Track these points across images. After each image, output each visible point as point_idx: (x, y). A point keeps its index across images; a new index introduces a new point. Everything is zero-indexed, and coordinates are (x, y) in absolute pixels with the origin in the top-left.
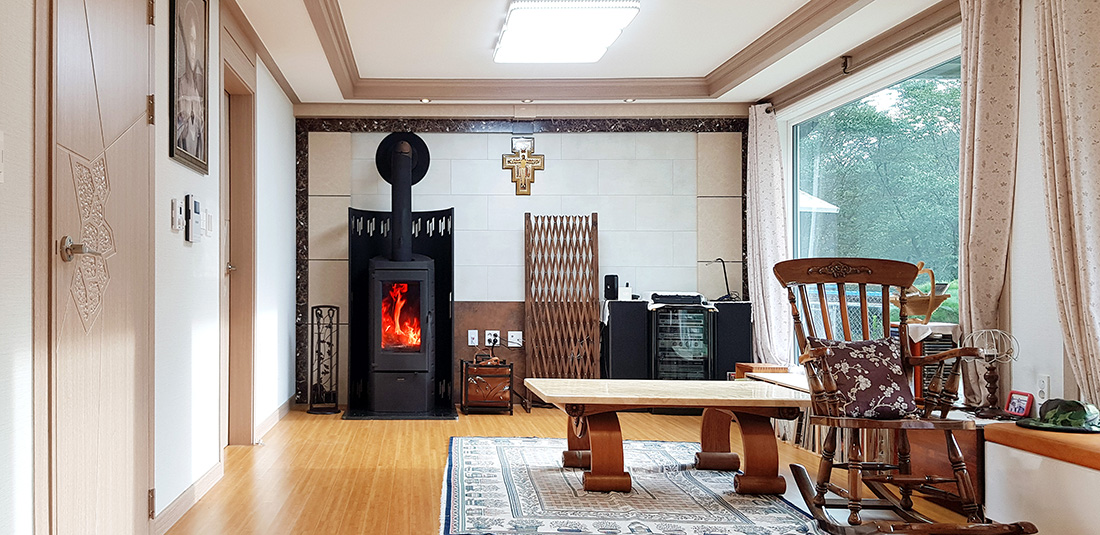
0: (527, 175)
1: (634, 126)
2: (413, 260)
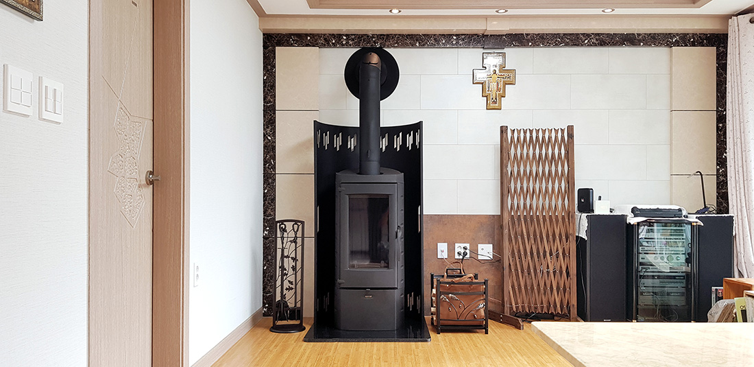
0: (498, 89)
1: (608, 40)
2: (381, 174)
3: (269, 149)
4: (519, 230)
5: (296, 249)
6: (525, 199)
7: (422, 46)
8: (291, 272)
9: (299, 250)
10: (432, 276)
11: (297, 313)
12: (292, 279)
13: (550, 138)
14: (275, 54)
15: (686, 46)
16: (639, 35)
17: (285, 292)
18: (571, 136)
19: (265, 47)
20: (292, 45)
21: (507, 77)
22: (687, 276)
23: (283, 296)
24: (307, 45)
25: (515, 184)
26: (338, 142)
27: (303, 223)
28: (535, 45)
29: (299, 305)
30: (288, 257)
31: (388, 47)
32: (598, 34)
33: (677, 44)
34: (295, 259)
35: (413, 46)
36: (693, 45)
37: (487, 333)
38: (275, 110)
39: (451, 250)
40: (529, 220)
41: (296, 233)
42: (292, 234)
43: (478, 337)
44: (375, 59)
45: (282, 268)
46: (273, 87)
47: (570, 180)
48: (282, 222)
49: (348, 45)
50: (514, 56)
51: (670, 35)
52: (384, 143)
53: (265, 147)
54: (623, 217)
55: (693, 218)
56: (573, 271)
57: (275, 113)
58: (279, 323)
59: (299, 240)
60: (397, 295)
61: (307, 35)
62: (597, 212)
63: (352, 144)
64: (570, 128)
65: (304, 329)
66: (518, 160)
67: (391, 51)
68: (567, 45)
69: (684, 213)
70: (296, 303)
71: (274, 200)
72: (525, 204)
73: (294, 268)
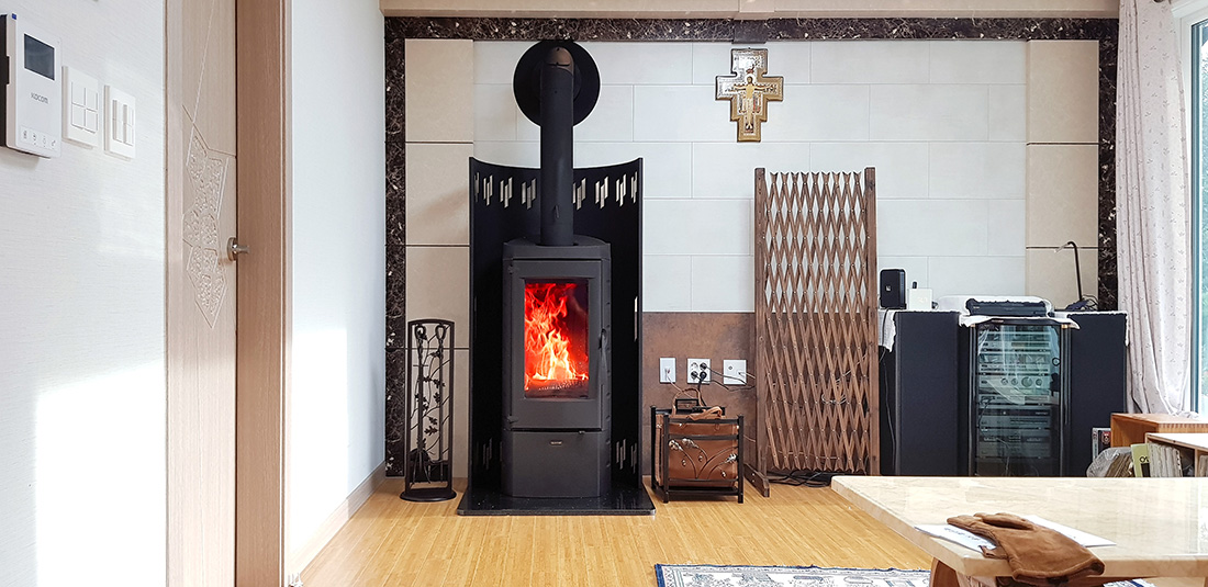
0: (756, 109)
1: (929, 29)
2: (575, 245)
3: (395, 206)
4: (785, 337)
5: (440, 368)
6: (795, 287)
7: (636, 38)
8: (433, 403)
9: (446, 368)
10: (653, 411)
11: (442, 470)
12: (435, 414)
13: (836, 187)
14: (404, 50)
15: (1052, 38)
16: (977, 20)
17: (425, 436)
18: (871, 185)
19: (388, 39)
20: (430, 36)
21: (771, 89)
22: (1053, 411)
23: (421, 442)
24: (455, 37)
25: (779, 263)
26: (506, 193)
27: (451, 324)
28: (814, 37)
29: (445, 457)
30: (428, 379)
31: (583, 40)
32: (914, 20)
33: (1037, 35)
34: (439, 383)
35: (622, 38)
36: (1063, 36)
37: (741, 501)
38: (403, 142)
39: (681, 368)
40: (801, 320)
41: (441, 341)
42: (435, 344)
43: (727, 509)
44: (565, 57)
45: (420, 397)
46: (401, 104)
47: (870, 257)
48: (419, 323)
49: (518, 37)
50: (781, 54)
51: (1027, 22)
52: (579, 196)
53: (388, 201)
54: (954, 316)
55: (1062, 318)
56: (874, 402)
57: (404, 148)
58: (417, 486)
59: (446, 354)
60: (601, 440)
61: (454, 19)
62: (911, 307)
63: (528, 195)
64: (870, 172)
65: (454, 495)
66: (783, 224)
67: (586, 46)
68: (864, 37)
69: (1049, 309)
70: (441, 453)
71: (402, 288)
72: (794, 295)
73: (438, 398)
